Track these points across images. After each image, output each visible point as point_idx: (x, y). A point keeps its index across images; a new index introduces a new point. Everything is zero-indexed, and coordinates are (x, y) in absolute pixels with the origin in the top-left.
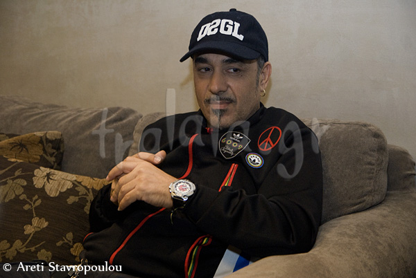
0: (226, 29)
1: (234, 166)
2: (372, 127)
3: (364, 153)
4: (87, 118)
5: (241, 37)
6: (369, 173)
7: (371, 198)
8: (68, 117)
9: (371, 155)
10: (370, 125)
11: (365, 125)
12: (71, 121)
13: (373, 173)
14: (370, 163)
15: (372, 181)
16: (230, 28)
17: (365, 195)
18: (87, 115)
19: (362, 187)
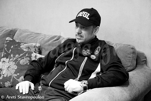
0: (85, 15)
1: (86, 58)
2: (131, 46)
3: (128, 54)
4: (47, 39)
5: (88, 19)
6: (129, 60)
7: (130, 68)
8: (42, 38)
9: (130, 55)
10: (131, 45)
11: (129, 45)
12: (42, 40)
13: (130, 60)
14: (130, 57)
15: (130, 63)
16: (86, 15)
17: (128, 67)
18: (47, 38)
19: (127, 64)
